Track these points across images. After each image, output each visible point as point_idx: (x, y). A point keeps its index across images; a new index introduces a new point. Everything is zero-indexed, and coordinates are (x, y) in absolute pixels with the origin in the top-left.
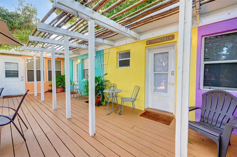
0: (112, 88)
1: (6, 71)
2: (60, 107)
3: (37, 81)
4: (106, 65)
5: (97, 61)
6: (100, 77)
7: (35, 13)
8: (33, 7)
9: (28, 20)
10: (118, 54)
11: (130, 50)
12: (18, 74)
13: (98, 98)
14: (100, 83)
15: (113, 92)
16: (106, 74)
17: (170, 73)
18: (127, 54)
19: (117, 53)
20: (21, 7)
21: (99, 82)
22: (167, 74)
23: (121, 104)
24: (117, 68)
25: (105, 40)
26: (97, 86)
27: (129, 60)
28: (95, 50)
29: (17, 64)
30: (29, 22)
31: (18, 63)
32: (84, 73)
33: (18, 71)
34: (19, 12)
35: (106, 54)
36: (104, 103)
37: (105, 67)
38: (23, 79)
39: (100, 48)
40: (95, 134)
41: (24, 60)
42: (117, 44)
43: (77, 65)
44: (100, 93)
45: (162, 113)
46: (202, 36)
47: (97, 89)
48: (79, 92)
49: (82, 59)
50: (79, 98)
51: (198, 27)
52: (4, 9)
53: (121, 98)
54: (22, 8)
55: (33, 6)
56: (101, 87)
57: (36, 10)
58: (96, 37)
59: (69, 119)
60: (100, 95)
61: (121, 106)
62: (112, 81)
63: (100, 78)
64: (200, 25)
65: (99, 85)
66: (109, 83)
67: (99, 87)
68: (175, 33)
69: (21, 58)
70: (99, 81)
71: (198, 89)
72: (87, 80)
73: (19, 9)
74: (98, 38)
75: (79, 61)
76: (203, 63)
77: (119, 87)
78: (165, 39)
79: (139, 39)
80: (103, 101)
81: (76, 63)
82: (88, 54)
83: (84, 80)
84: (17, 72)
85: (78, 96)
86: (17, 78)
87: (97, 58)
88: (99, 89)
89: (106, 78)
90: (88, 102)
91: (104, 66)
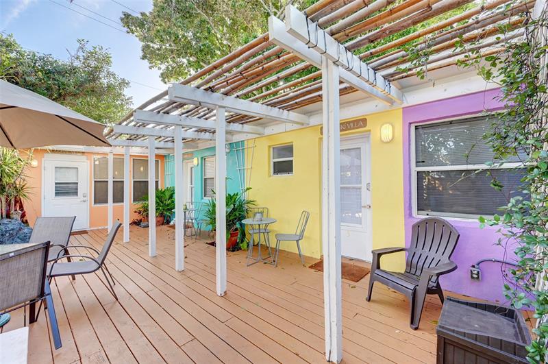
0: (258, 216)
1: (56, 183)
2: (161, 253)
3: (114, 202)
4: (249, 171)
5: (230, 161)
6: (237, 195)
7: (108, 63)
8: (104, 51)
9: (93, 76)
10: (272, 149)
11: (292, 142)
12: (77, 189)
13: (232, 235)
14: (238, 206)
15: (259, 223)
16: (248, 189)
17: (364, 186)
18: (289, 149)
19: (270, 147)
20: (81, 54)
21: (234, 205)
22: (360, 188)
23: (275, 247)
24: (270, 176)
25: (245, 125)
26: (230, 213)
27: (292, 161)
28: (227, 141)
29: (75, 170)
30: (94, 80)
31: (77, 168)
32: (207, 186)
33: (77, 183)
34: (77, 64)
35: (249, 150)
36: (244, 246)
37: (247, 174)
38: (85, 199)
39: (236, 138)
40: (225, 292)
41: (89, 162)
42: (268, 131)
43: (191, 168)
44: (238, 226)
45: (351, 263)
46: (410, 123)
47: (231, 218)
48: (196, 226)
49: (202, 158)
50: (194, 237)
51: (403, 108)
52: (50, 59)
53: (276, 235)
54: (84, 54)
55: (104, 49)
56: (238, 215)
57: (111, 57)
58: (229, 122)
59: (182, 272)
60: (236, 229)
61: (275, 250)
62: (261, 203)
63: (238, 197)
64: (405, 105)
65: (234, 210)
66: (254, 206)
67: (235, 215)
68: (368, 115)
69: (84, 158)
70: (235, 201)
71: (408, 216)
72: (213, 201)
73: (77, 58)
74: (232, 124)
75: (195, 161)
76: (415, 169)
77: (273, 214)
78: (352, 127)
79: (308, 124)
80: (242, 241)
81: (190, 165)
82: (215, 147)
83: (207, 200)
84: (76, 185)
85: (194, 233)
86: (75, 197)
87: (232, 155)
88: (236, 219)
89: (249, 196)
90: (213, 244)
91: (246, 171)
